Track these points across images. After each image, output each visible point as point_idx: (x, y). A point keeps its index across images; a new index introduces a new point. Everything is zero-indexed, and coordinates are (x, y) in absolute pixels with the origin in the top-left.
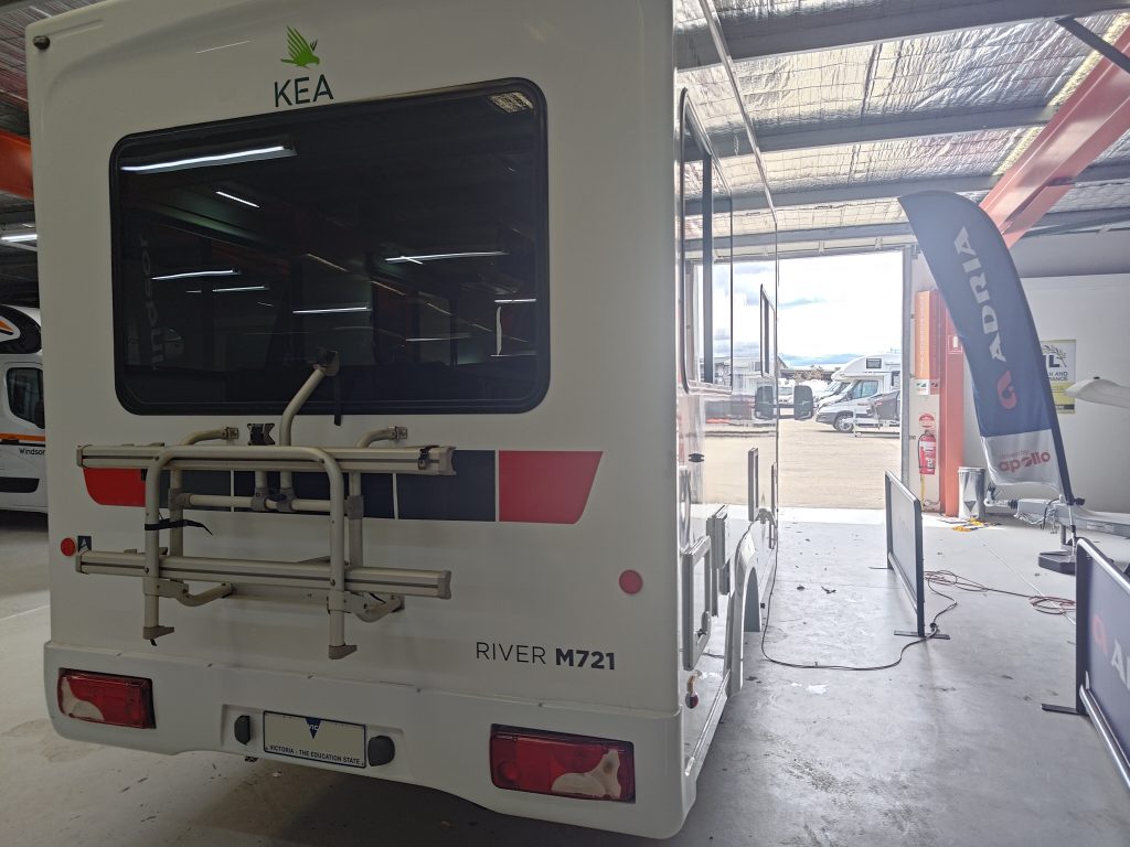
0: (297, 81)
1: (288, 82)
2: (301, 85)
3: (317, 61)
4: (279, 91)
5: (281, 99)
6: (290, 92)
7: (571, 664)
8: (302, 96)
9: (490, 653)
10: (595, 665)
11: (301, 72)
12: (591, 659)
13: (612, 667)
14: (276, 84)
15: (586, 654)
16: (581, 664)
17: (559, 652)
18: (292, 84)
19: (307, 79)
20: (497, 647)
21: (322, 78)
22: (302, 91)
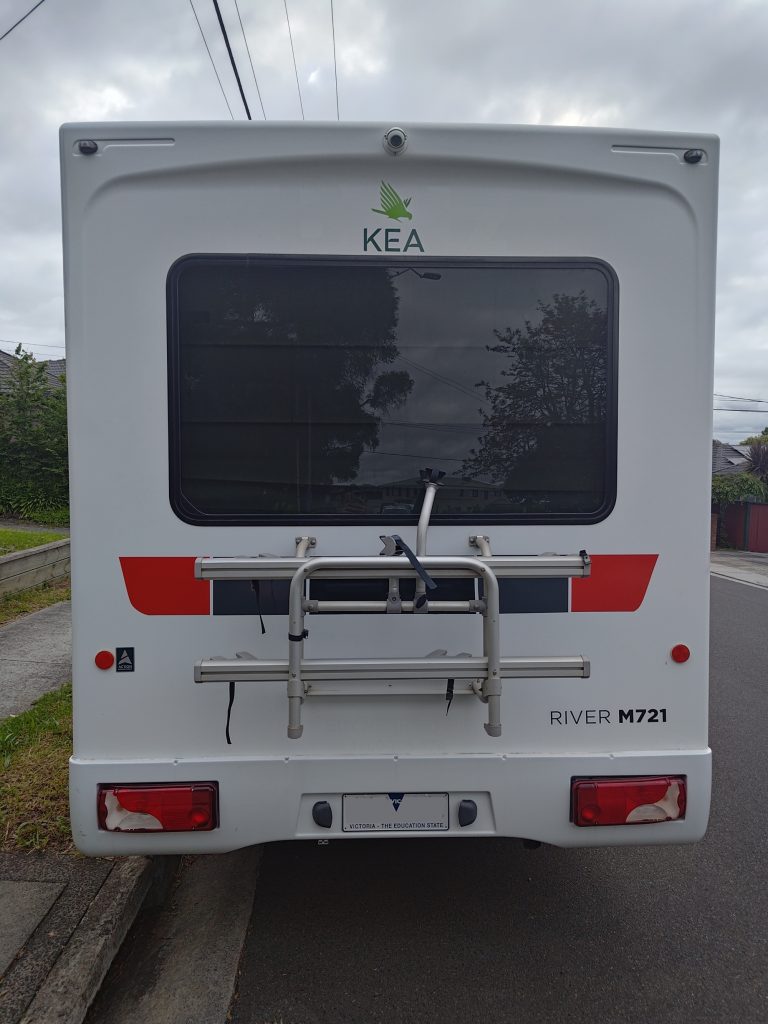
0: (387, 231)
1: (378, 230)
2: (391, 235)
3: (410, 216)
4: (368, 237)
5: (370, 244)
6: (380, 239)
7: (632, 721)
8: (391, 245)
9: (562, 720)
10: (651, 720)
11: (392, 223)
12: (648, 716)
13: (664, 720)
14: (365, 230)
15: (644, 712)
16: (639, 721)
17: (621, 712)
18: (382, 232)
19: (398, 230)
20: (569, 714)
21: (414, 232)
22: (392, 240)
